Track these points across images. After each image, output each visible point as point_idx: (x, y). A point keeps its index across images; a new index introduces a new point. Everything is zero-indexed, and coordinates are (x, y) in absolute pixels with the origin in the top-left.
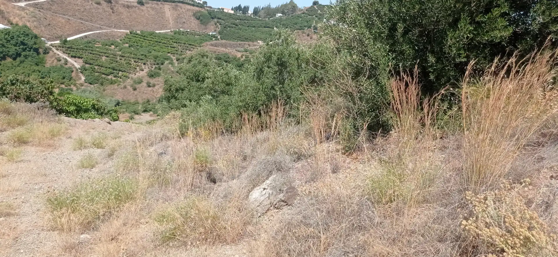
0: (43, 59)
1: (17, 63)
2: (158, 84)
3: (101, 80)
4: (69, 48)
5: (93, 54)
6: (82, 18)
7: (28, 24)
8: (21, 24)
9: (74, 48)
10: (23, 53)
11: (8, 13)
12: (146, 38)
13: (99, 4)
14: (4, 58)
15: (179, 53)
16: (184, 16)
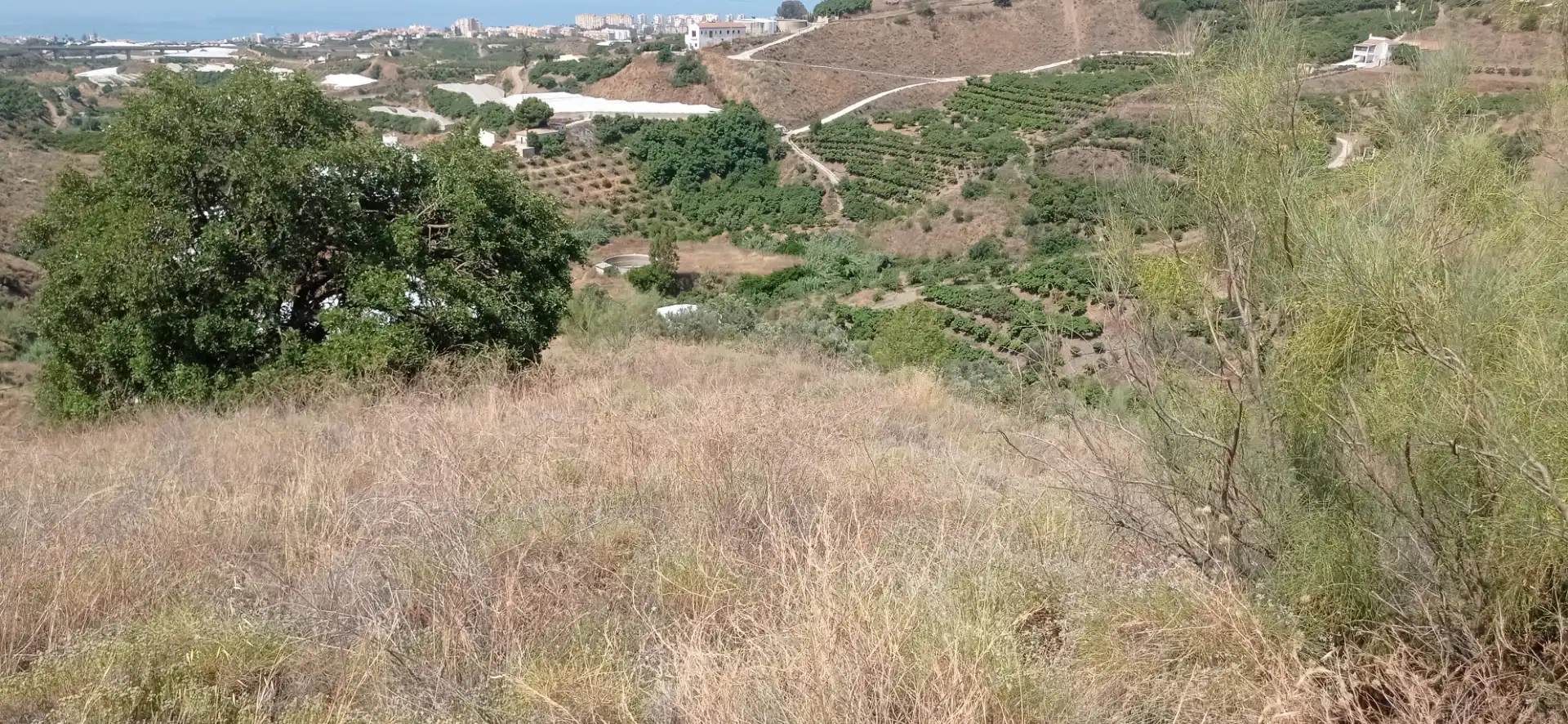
0: (773, 172)
1: (728, 184)
2: (980, 215)
3: (870, 212)
4: (823, 141)
5: (868, 151)
6: (866, 61)
7: (753, 99)
8: (739, 101)
9: (833, 142)
10: (740, 162)
11: (720, 79)
12: (998, 94)
13: (903, 21)
14: (705, 176)
15: (1062, 126)
16: (1114, 15)
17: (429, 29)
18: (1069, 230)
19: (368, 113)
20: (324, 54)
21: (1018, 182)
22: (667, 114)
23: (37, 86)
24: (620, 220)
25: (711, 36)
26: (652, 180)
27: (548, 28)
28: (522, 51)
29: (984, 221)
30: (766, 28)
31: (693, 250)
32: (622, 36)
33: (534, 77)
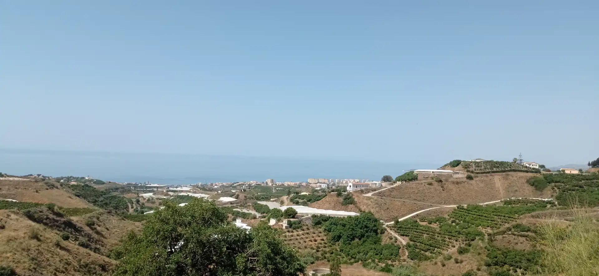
0: (380, 239)
1: (362, 242)
2: (466, 261)
3: (419, 257)
4: (399, 227)
5: (417, 232)
6: (416, 198)
7: (372, 211)
8: (367, 211)
9: (403, 228)
10: (366, 235)
11: (360, 203)
12: (470, 212)
13: (430, 184)
14: (353, 239)
15: (498, 226)
16: (516, 184)
17: (257, 182)
18: (505, 270)
19: (232, 211)
20: (220, 190)
21: (481, 248)
22: (339, 215)
23: (127, 199)
24: (319, 254)
25: (357, 187)
26: (332, 240)
27: (298, 183)
28: (288, 191)
29: (468, 264)
30: (377, 185)
31: (347, 268)
32: (324, 186)
33: (292, 200)
